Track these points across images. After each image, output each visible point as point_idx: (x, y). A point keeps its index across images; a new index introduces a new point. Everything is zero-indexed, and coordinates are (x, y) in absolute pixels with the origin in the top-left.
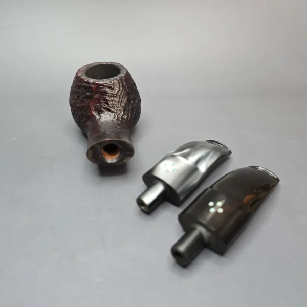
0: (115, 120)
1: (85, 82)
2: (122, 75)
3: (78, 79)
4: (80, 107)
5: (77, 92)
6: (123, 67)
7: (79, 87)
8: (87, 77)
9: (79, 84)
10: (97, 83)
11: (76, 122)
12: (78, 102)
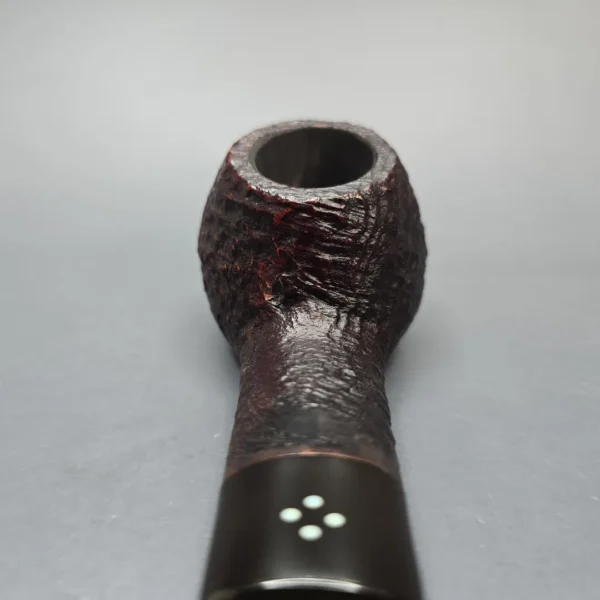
0: (337, 333)
1: (251, 192)
2: (379, 173)
3: (228, 176)
4: (225, 271)
5: (221, 222)
6: (385, 143)
7: (230, 206)
8: (257, 174)
9: (230, 196)
10: (291, 199)
11: (213, 309)
12: (220, 252)
